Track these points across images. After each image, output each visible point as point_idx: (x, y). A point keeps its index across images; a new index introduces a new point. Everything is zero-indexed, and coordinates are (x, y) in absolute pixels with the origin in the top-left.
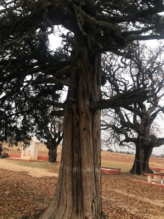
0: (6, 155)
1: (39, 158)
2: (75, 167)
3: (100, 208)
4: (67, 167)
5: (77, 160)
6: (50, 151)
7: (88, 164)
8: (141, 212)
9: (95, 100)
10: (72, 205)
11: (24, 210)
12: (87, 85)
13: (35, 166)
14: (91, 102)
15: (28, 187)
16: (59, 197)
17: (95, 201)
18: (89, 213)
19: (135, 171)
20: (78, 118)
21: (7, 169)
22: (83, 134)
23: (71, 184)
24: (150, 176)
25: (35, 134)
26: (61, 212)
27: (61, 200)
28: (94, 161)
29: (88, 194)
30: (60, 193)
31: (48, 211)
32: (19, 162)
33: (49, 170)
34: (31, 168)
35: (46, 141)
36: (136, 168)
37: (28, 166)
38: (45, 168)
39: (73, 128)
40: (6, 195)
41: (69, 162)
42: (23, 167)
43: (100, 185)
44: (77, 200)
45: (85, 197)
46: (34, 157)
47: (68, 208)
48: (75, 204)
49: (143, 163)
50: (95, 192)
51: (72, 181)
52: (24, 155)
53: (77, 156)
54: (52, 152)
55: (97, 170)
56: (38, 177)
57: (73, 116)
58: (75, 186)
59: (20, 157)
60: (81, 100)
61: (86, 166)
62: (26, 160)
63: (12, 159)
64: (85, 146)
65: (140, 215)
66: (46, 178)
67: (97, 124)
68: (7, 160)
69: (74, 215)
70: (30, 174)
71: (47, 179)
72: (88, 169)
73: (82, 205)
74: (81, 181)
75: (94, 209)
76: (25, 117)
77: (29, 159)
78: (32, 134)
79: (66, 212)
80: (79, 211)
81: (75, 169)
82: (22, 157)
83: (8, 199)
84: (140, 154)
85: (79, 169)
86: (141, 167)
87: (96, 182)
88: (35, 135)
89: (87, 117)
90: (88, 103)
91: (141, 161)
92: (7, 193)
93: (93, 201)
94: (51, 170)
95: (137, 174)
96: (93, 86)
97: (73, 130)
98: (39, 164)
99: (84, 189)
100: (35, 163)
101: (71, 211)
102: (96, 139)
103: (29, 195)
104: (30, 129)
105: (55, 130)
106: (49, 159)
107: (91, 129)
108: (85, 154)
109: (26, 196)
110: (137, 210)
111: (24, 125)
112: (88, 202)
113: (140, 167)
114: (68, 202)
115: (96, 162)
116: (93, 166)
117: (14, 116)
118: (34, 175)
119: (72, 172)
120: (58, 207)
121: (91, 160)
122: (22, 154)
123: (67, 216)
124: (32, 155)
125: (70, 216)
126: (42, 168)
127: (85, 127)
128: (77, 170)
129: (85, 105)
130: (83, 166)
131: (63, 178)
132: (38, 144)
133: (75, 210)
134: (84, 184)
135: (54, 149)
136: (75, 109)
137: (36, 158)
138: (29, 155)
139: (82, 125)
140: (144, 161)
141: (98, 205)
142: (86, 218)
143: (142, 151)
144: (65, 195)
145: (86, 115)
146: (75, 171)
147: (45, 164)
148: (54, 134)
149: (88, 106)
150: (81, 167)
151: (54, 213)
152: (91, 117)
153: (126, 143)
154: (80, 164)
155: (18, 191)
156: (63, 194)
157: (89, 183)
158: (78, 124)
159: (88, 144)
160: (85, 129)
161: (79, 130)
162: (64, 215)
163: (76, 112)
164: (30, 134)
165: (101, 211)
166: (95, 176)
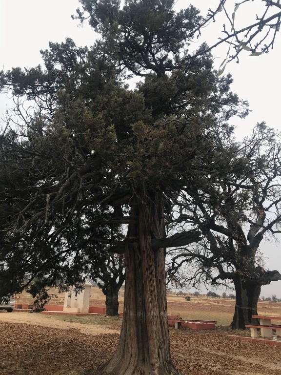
0: (40, 308)
1: (91, 310)
2: (139, 311)
4: (131, 311)
5: (141, 303)
6: (108, 297)
7: (152, 307)
8: (225, 369)
9: (157, 237)
10: (137, 352)
11: (86, 365)
12: (148, 222)
13: (86, 322)
14: (153, 240)
15: (85, 344)
16: (123, 345)
17: (162, 347)
18: (155, 360)
19: (237, 323)
20: (140, 256)
21: (49, 326)
22: (146, 274)
24: (253, 329)
25: (90, 274)
26: (126, 360)
27: (126, 347)
28: (159, 304)
29: (153, 339)
30: (125, 341)
31: (113, 362)
32: (62, 317)
33: (108, 326)
34: (82, 325)
35: (103, 283)
36: (238, 319)
37: (77, 322)
38: (102, 324)
40: (60, 353)
41: (132, 306)
42: (69, 323)
43: (166, 330)
44: (143, 347)
45: (151, 342)
46: (83, 309)
47: (133, 356)
48: (141, 352)
49: (247, 311)
50: (161, 337)
51: (137, 327)
52: (68, 306)
53: (140, 299)
54: (111, 300)
55: (162, 313)
56: (94, 335)
57: (135, 254)
58: (140, 332)
59: (62, 310)
60: (142, 237)
61: (150, 309)
62: (72, 314)
63: (50, 314)
64: (148, 287)
65: (222, 372)
66: (105, 336)
67: (160, 264)
68: (44, 315)
70: (82, 332)
71: (107, 338)
72: (153, 313)
74: (146, 327)
75: (161, 356)
76: (78, 253)
77: (77, 312)
78: (86, 275)
79: (132, 360)
80: (146, 359)
81: (139, 314)
82: (66, 310)
83: (64, 356)
84: (242, 296)
85: (143, 313)
86: (246, 316)
87: (162, 327)
89: (149, 257)
90: (149, 240)
91: (245, 308)
92: (61, 350)
93: (159, 347)
94: (111, 326)
95: (240, 328)
96: (154, 221)
97: (135, 271)
98: (93, 319)
99: (149, 334)
100: (86, 318)
101: (137, 358)
102: (160, 280)
103: (87, 352)
104: (84, 267)
105: (114, 265)
106: (107, 311)
107: (154, 269)
108: (148, 297)
109: (84, 353)
110: (221, 367)
111: (76, 264)
112: (154, 349)
113: (244, 316)
114: (133, 350)
115: (161, 305)
116: (158, 310)
117: (65, 253)
118: (88, 333)
119: (136, 317)
120: (123, 356)
121: (156, 303)
122: (65, 306)
123: (133, 364)
124: (81, 306)
125: (135, 364)
126: (98, 324)
127: (148, 268)
128: (141, 315)
129: (146, 243)
130: (147, 310)
131: (127, 324)
132: (89, 288)
133: (141, 358)
134: (149, 328)
135: (114, 295)
136: (137, 247)
137: (86, 311)
138: (76, 306)
139: (145, 265)
140: (249, 307)
141: (166, 352)
142: (152, 365)
143: (244, 292)
144: (130, 342)
145: (148, 254)
146: (140, 316)
147: (101, 318)
148: (113, 272)
149: (149, 244)
150: (145, 312)
151: (119, 364)
152: (153, 256)
153: (220, 281)
154: (144, 307)
155: (73, 348)
157: (154, 328)
158: (140, 263)
159: (151, 286)
160: (147, 270)
161: (141, 270)
162: (129, 364)
163: (137, 250)
164: (84, 275)
166: (161, 321)
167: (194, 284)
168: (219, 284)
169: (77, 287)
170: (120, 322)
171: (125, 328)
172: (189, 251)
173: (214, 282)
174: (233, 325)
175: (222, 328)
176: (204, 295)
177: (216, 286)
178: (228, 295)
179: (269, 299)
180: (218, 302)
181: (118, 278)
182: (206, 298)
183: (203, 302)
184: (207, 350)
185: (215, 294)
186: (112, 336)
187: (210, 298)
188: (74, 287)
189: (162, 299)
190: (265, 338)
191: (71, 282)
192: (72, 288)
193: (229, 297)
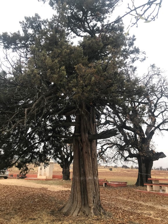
0: (24, 176)
1: (54, 177)
2: (82, 177)
3: (99, 202)
4: (77, 177)
5: (82, 172)
6: (64, 169)
8: (132, 209)
9: (92, 134)
10: (81, 200)
11: (51, 208)
12: (86, 125)
13: (51, 184)
14: (89, 135)
15: (51, 197)
17: (95, 197)
18: (91, 204)
19: (139, 183)
20: (82, 145)
21: (29, 187)
22: (86, 155)
23: (79, 187)
24: (148, 186)
26: (75, 205)
27: (74, 198)
28: (93, 172)
29: (90, 193)
30: (73, 194)
31: (67, 206)
32: (36, 181)
33: (64, 186)
34: (49, 186)
35: (60, 161)
36: (140, 181)
37: (46, 184)
38: (60, 185)
39: (79, 152)
40: (36, 201)
41: (77, 174)
42: (41, 185)
43: (98, 187)
44: (84, 197)
45: (89, 195)
46: (49, 177)
47: (79, 202)
48: (83, 200)
49: (145, 176)
50: (95, 191)
51: (81, 186)
52: (40, 175)
53: (82, 170)
54: (66, 171)
55: (95, 178)
56: (56, 191)
57: (79, 144)
58: (82, 189)
59: (37, 177)
60: (83, 134)
61: (88, 175)
62: (43, 180)
63: (30, 179)
64: (87, 163)
66: (62, 192)
67: (94, 149)
68: (26, 180)
69: (83, 207)
70: (48, 189)
72: (90, 178)
73: (87, 200)
74: (86, 186)
75: (95, 202)
76: (45, 144)
77: (45, 178)
79: (78, 204)
80: (86, 204)
81: (82, 178)
82: (39, 177)
83: (38, 203)
84: (142, 167)
85: (84, 178)
87: (95, 186)
88: (53, 157)
89: (87, 145)
90: (87, 135)
91: (144, 174)
92: (36, 200)
94: (66, 186)
95: (141, 185)
96: (90, 124)
97: (79, 153)
98: (55, 182)
99: (88, 190)
100: (51, 182)
101: (81, 204)
102: (94, 159)
103: (52, 201)
104: (49, 152)
105: (67, 150)
106: (63, 177)
107: (90, 152)
108: (87, 168)
109: (50, 201)
110: (130, 208)
111: (44, 150)
112: (91, 198)
113: (143, 179)
114: (79, 199)
116: (93, 176)
117: (38, 144)
118: (52, 190)
119: (80, 180)
120: (73, 203)
121: (91, 172)
122: (38, 174)
123: (78, 207)
124: (48, 175)
125: (80, 207)
126: (58, 185)
127: (86, 151)
128: (83, 179)
129: (85, 137)
130: (86, 176)
131: (75, 185)
132: (52, 164)
133: (83, 203)
134: (87, 187)
135: (67, 168)
136: (80, 139)
137: (51, 177)
138: (45, 175)
139: (85, 150)
140: (146, 173)
141: (98, 200)
142: (90, 207)
143: (143, 165)
144: (76, 195)
145: (86, 143)
147: (60, 182)
148: (66, 154)
149: (87, 138)
150: (85, 177)
152: (90, 145)
153: (129, 159)
154: (85, 174)
155: (44, 199)
156: (75, 194)
157: (90, 186)
158: (82, 149)
159: (89, 162)
160: (86, 153)
161: (83, 153)
162: (76, 207)
163: (80, 141)
164: (49, 156)
165: (99, 204)
166: (94, 182)
167: (114, 161)
168: (128, 161)
169: (45, 164)
170: (71, 183)
171: (73, 187)
172: (111, 142)
173: (126, 159)
174: (137, 184)
175: (131, 186)
176: (120, 167)
177: (127, 162)
178: (134, 167)
179: (158, 169)
180: (128, 171)
181: (70, 158)
182: (121, 169)
183: (119, 171)
184: (121, 198)
185: (127, 167)
186: (66, 191)
187: (124, 169)
188: (43, 164)
189: (95, 169)
190: (155, 191)
191: (41, 161)
192: (42, 164)
193: (135, 168)
